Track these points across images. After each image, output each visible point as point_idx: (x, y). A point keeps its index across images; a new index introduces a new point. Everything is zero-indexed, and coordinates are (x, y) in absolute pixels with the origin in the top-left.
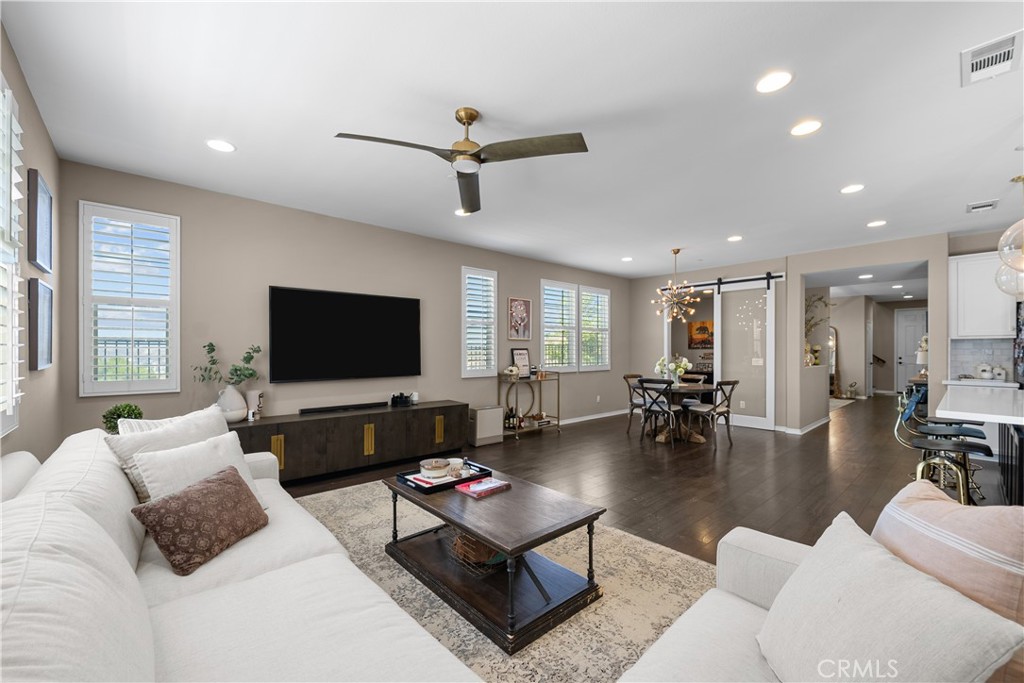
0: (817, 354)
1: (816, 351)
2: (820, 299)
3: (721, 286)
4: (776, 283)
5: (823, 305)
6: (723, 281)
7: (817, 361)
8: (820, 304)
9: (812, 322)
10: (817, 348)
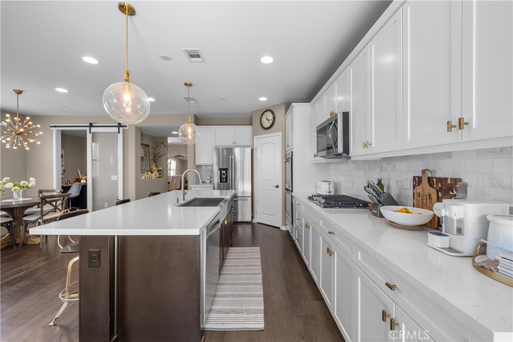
0: (160, 172)
1: (160, 170)
2: (162, 143)
3: (92, 128)
4: (124, 130)
5: (164, 146)
6: (94, 125)
7: (161, 176)
8: (162, 146)
9: (159, 155)
10: (160, 168)
